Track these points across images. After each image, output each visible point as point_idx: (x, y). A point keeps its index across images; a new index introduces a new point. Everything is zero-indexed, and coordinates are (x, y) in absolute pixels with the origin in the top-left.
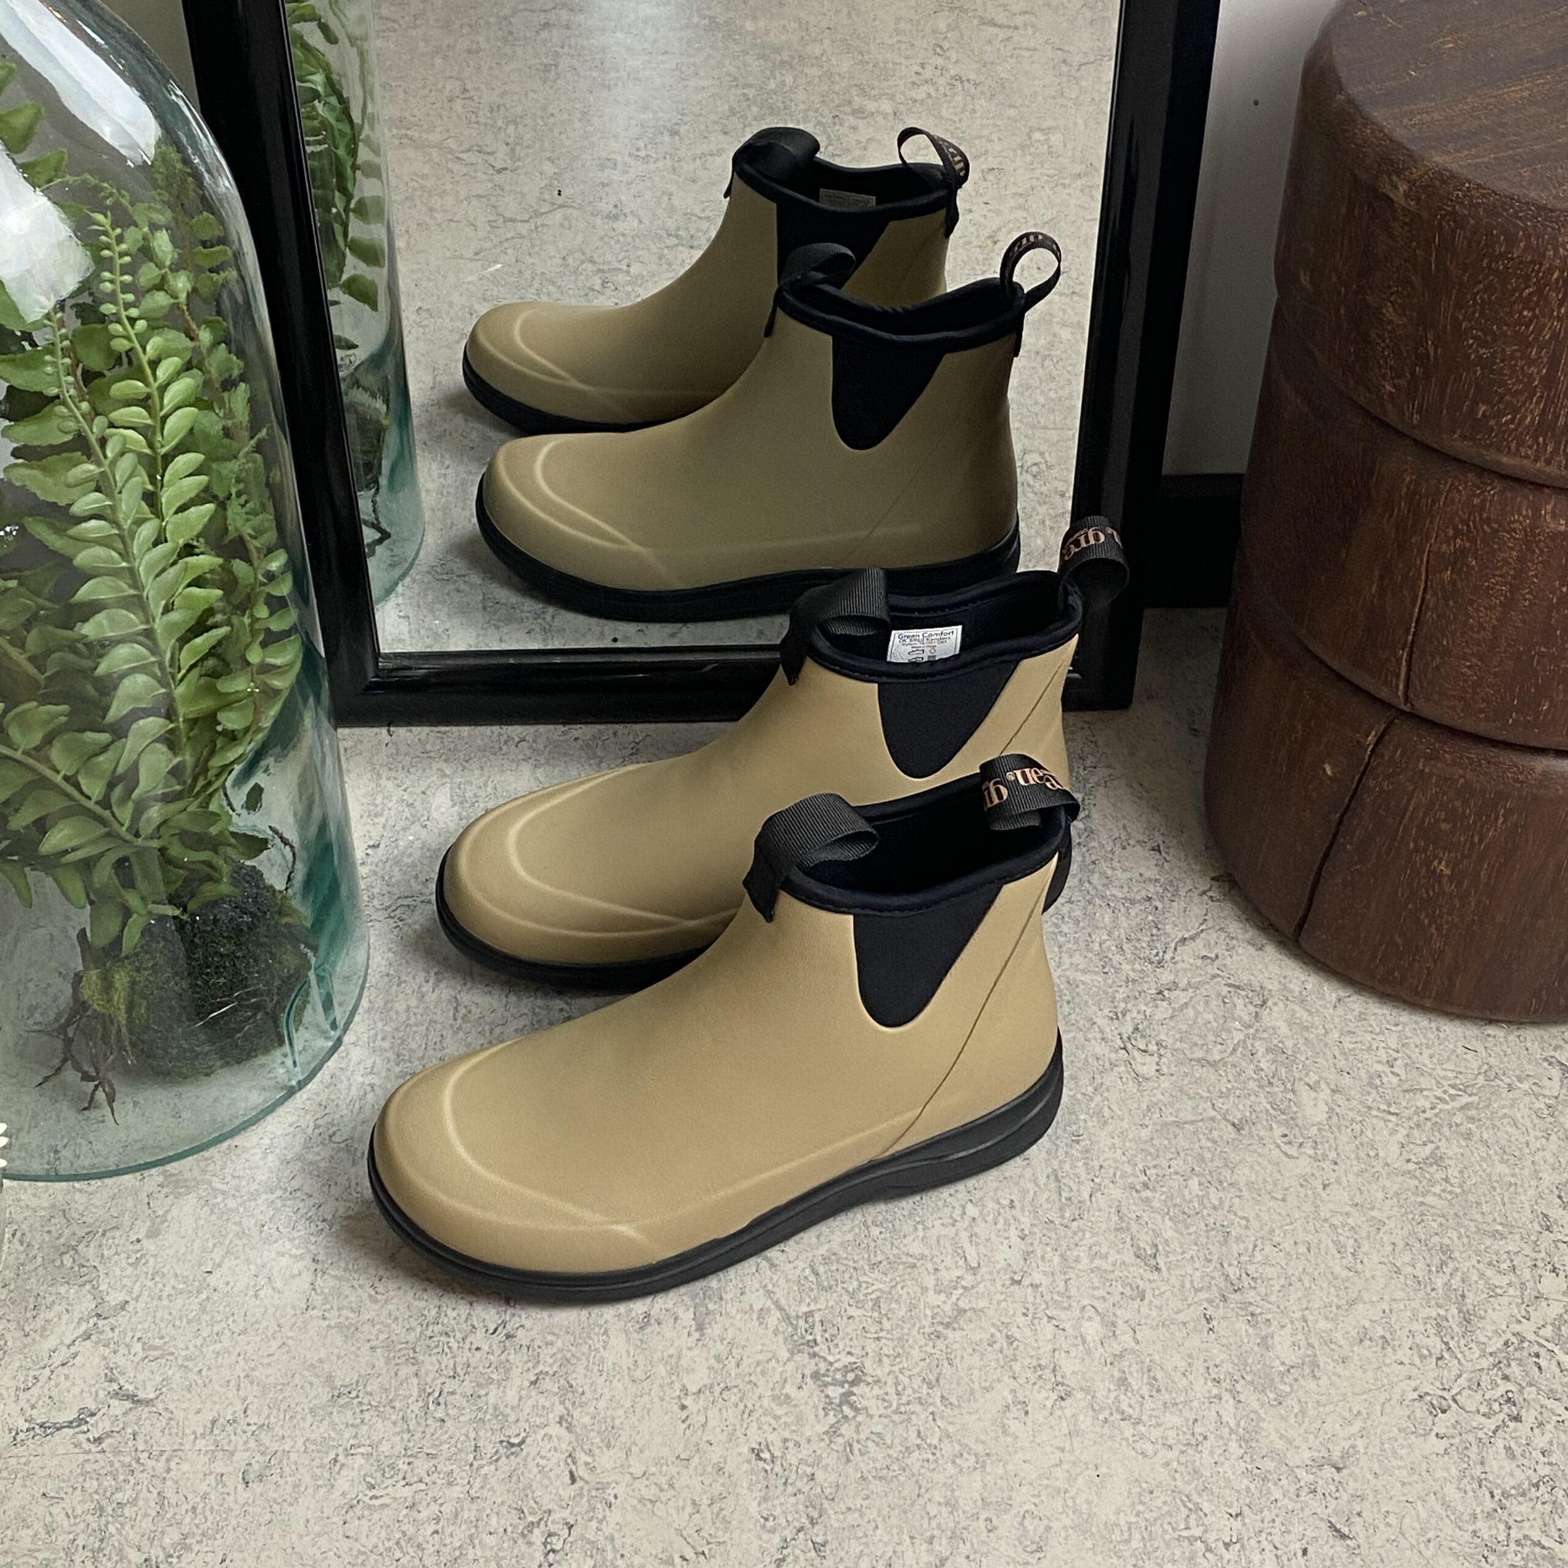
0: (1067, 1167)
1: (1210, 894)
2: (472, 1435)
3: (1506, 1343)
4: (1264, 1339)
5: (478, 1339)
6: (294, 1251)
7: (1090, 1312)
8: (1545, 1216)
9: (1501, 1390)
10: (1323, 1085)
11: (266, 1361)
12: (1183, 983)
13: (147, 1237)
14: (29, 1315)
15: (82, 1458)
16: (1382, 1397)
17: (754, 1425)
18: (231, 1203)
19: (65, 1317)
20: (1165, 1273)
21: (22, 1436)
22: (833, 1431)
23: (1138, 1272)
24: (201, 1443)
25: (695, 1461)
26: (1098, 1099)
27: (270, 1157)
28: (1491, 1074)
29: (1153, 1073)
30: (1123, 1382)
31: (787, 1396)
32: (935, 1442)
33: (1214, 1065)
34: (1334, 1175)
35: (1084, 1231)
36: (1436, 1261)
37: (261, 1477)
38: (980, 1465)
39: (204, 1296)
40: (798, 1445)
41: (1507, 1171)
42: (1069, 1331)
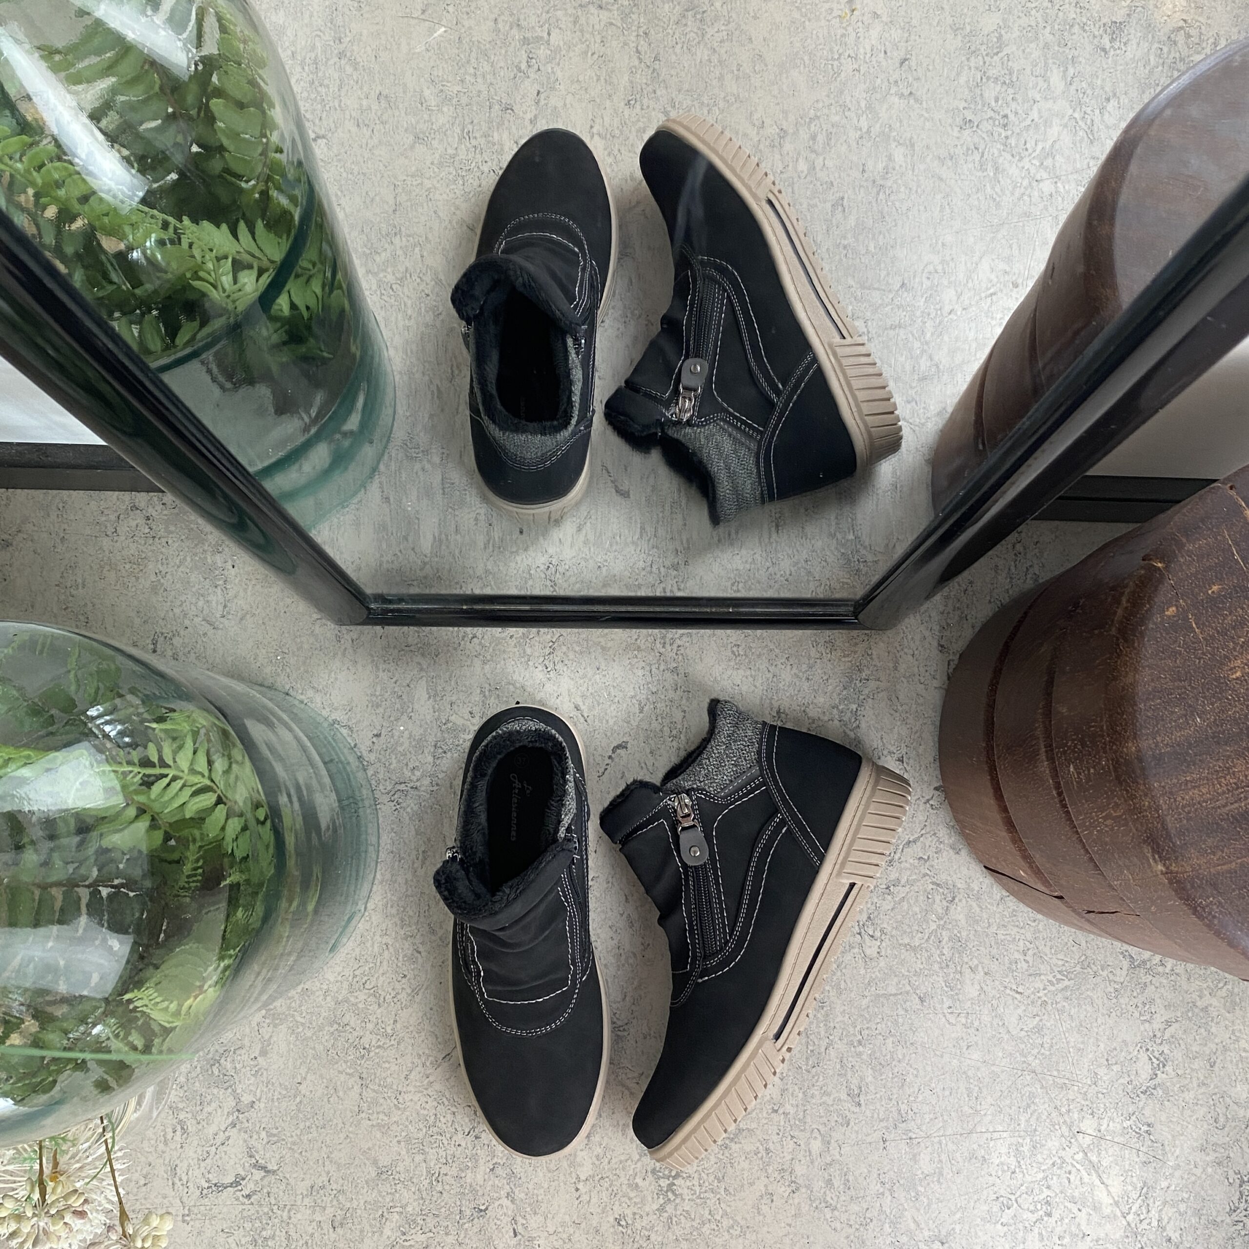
0: (814, 1026)
1: (931, 802)
2: (458, 1203)
3: (1053, 1164)
4: (914, 1156)
5: (459, 1138)
6: (348, 1070)
7: (816, 1134)
8: (1096, 1074)
9: (1044, 1195)
10: (980, 968)
11: (339, 1147)
12: (903, 881)
13: (260, 1055)
14: (198, 1108)
15: (241, 1207)
16: (976, 1197)
17: (617, 1203)
18: (309, 1034)
19: (219, 1111)
20: (863, 1107)
21: (205, 1192)
22: (662, 1209)
23: (847, 1105)
24: (307, 1201)
25: (583, 1225)
26: (839, 973)
27: (328, 998)
28: (1085, 964)
29: (875, 955)
30: (829, 1182)
31: (637, 1185)
32: (718, 1218)
33: (914, 949)
34: (975, 1039)
35: (817, 1074)
36: (1025, 1103)
37: (341, 1224)
38: (743, 1234)
39: (298, 1100)
40: (641, 1217)
41: (1081, 1040)
42: (803, 1146)
